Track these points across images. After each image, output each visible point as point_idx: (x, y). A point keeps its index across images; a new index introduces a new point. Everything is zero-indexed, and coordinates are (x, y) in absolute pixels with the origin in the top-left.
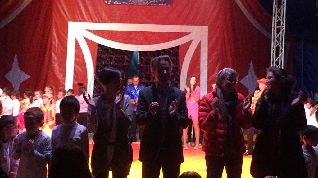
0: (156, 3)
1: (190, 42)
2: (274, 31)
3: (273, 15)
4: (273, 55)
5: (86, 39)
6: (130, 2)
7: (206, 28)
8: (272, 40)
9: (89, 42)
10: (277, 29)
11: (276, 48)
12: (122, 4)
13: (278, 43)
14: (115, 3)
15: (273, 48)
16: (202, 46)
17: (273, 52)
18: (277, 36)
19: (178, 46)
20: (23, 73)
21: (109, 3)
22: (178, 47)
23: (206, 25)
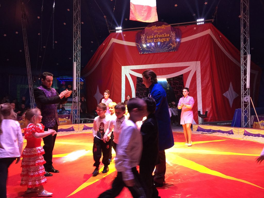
0: (168, 51)
1: (189, 72)
2: (242, 59)
3: (241, 49)
4: (242, 74)
5: (130, 75)
6: (153, 52)
7: (199, 63)
9: (132, 76)
10: (244, 57)
11: (244, 70)
12: (149, 54)
13: (246, 67)
14: (145, 53)
15: (242, 71)
16: (197, 73)
17: (242, 73)
18: (244, 62)
20: (101, 95)
21: (141, 54)
23: (199, 61)
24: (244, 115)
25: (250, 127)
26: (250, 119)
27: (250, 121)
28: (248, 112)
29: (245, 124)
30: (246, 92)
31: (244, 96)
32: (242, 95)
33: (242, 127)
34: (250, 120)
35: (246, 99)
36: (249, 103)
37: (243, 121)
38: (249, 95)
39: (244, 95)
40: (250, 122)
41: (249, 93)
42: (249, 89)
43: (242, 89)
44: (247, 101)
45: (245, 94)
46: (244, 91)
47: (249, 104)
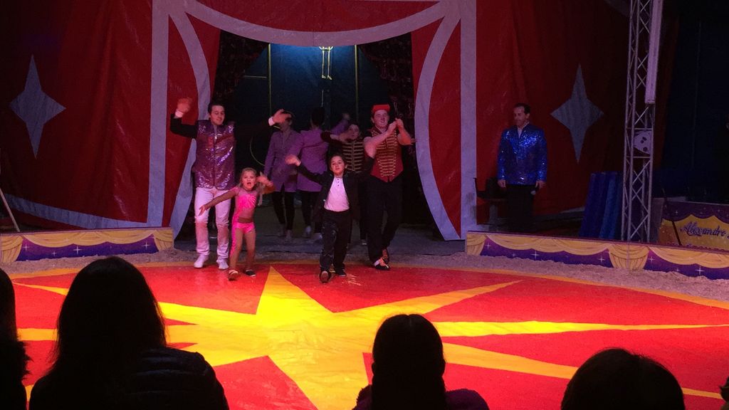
1: (436, 25)
4: (632, 53)
8: (631, 18)
9: (198, 25)
11: (640, 35)
13: (645, 25)
15: (633, 37)
16: (464, 32)
17: (634, 46)
18: (641, 8)
19: (409, 34)
20: (51, 101)
22: (407, 36)
24: (631, 196)
25: (648, 240)
26: (649, 211)
27: (649, 220)
28: (643, 187)
29: (633, 230)
30: (643, 118)
31: (636, 131)
32: (630, 125)
33: (622, 239)
34: (649, 216)
35: (642, 142)
36: (649, 155)
37: (626, 220)
38: (649, 126)
39: (636, 126)
40: (649, 223)
41: (653, 121)
42: (651, 106)
43: (630, 107)
44: (645, 149)
45: (640, 125)
46: (636, 115)
47: (649, 159)
